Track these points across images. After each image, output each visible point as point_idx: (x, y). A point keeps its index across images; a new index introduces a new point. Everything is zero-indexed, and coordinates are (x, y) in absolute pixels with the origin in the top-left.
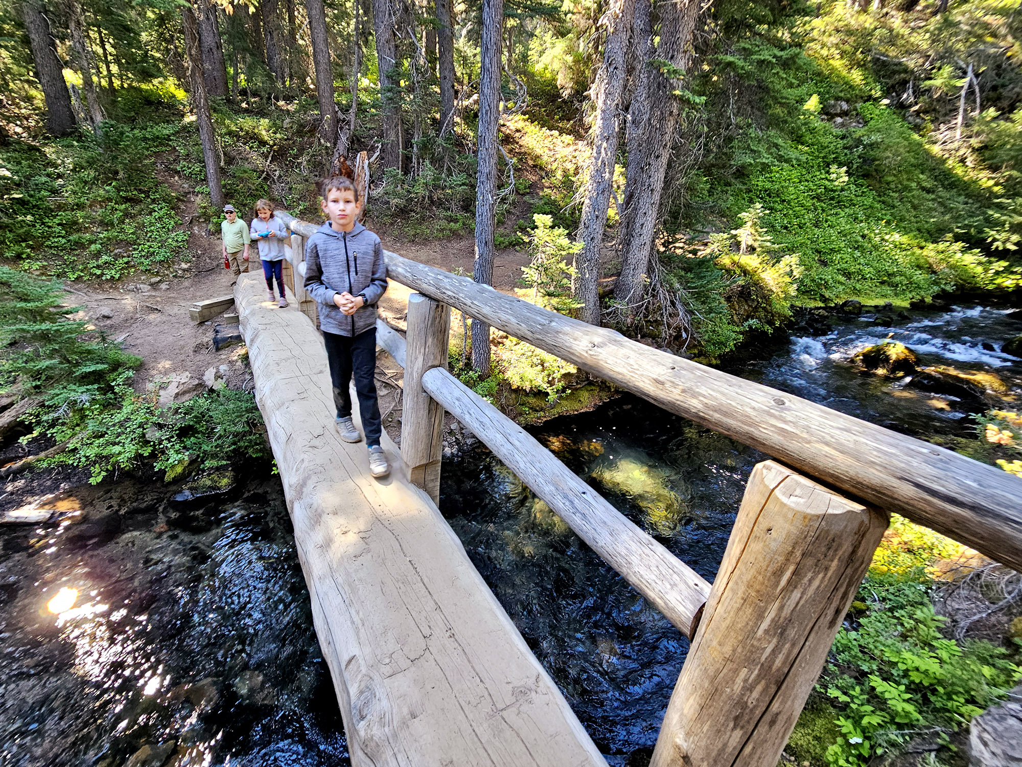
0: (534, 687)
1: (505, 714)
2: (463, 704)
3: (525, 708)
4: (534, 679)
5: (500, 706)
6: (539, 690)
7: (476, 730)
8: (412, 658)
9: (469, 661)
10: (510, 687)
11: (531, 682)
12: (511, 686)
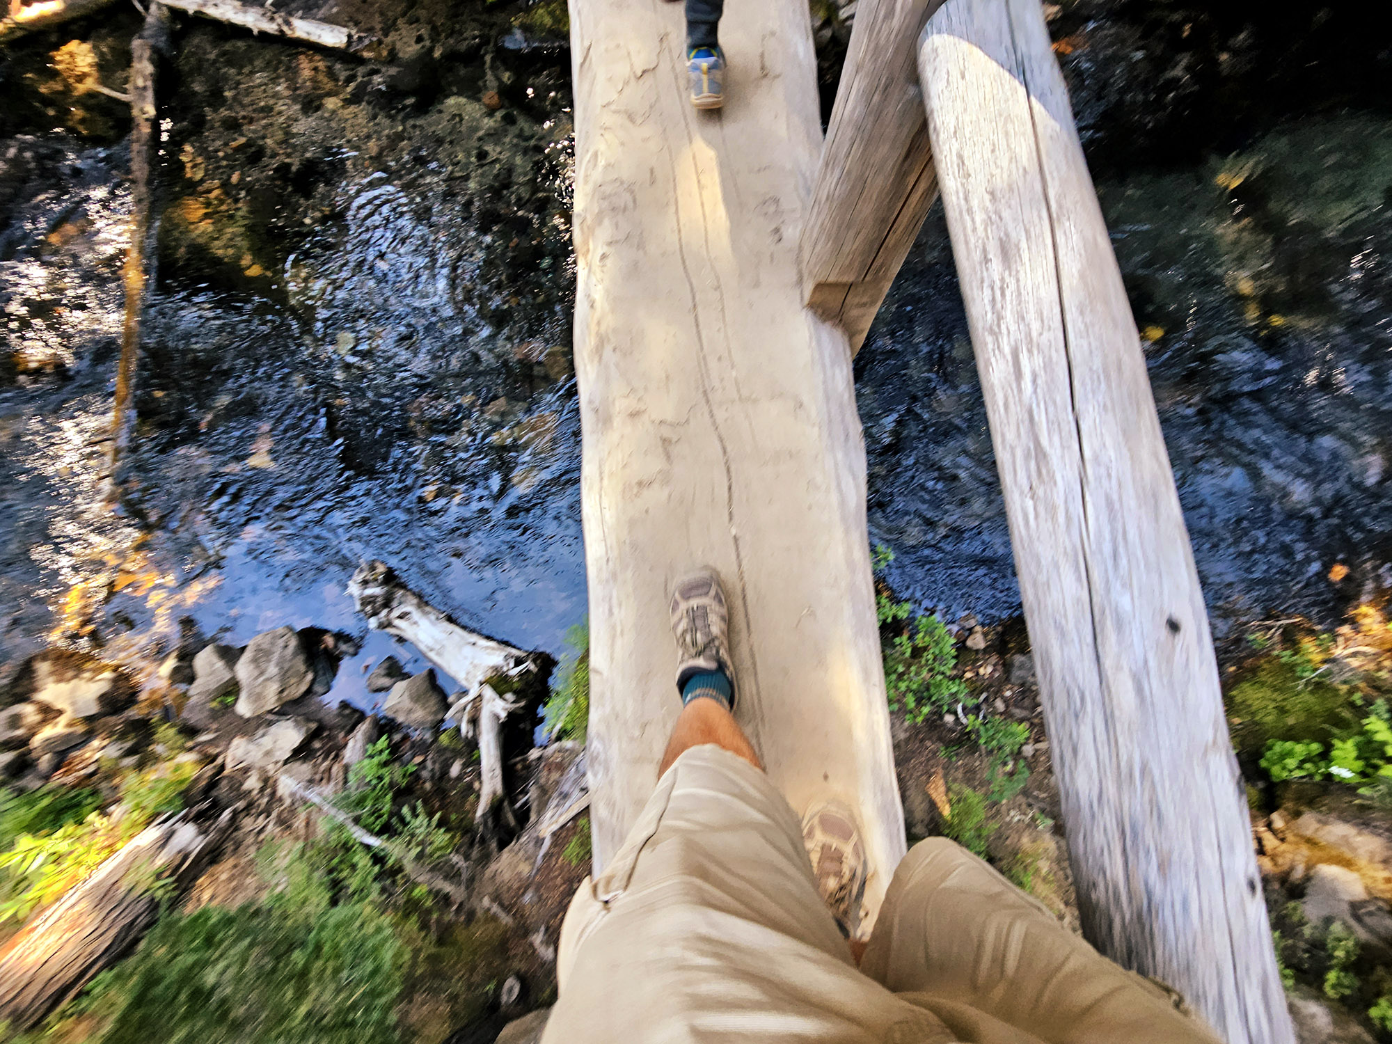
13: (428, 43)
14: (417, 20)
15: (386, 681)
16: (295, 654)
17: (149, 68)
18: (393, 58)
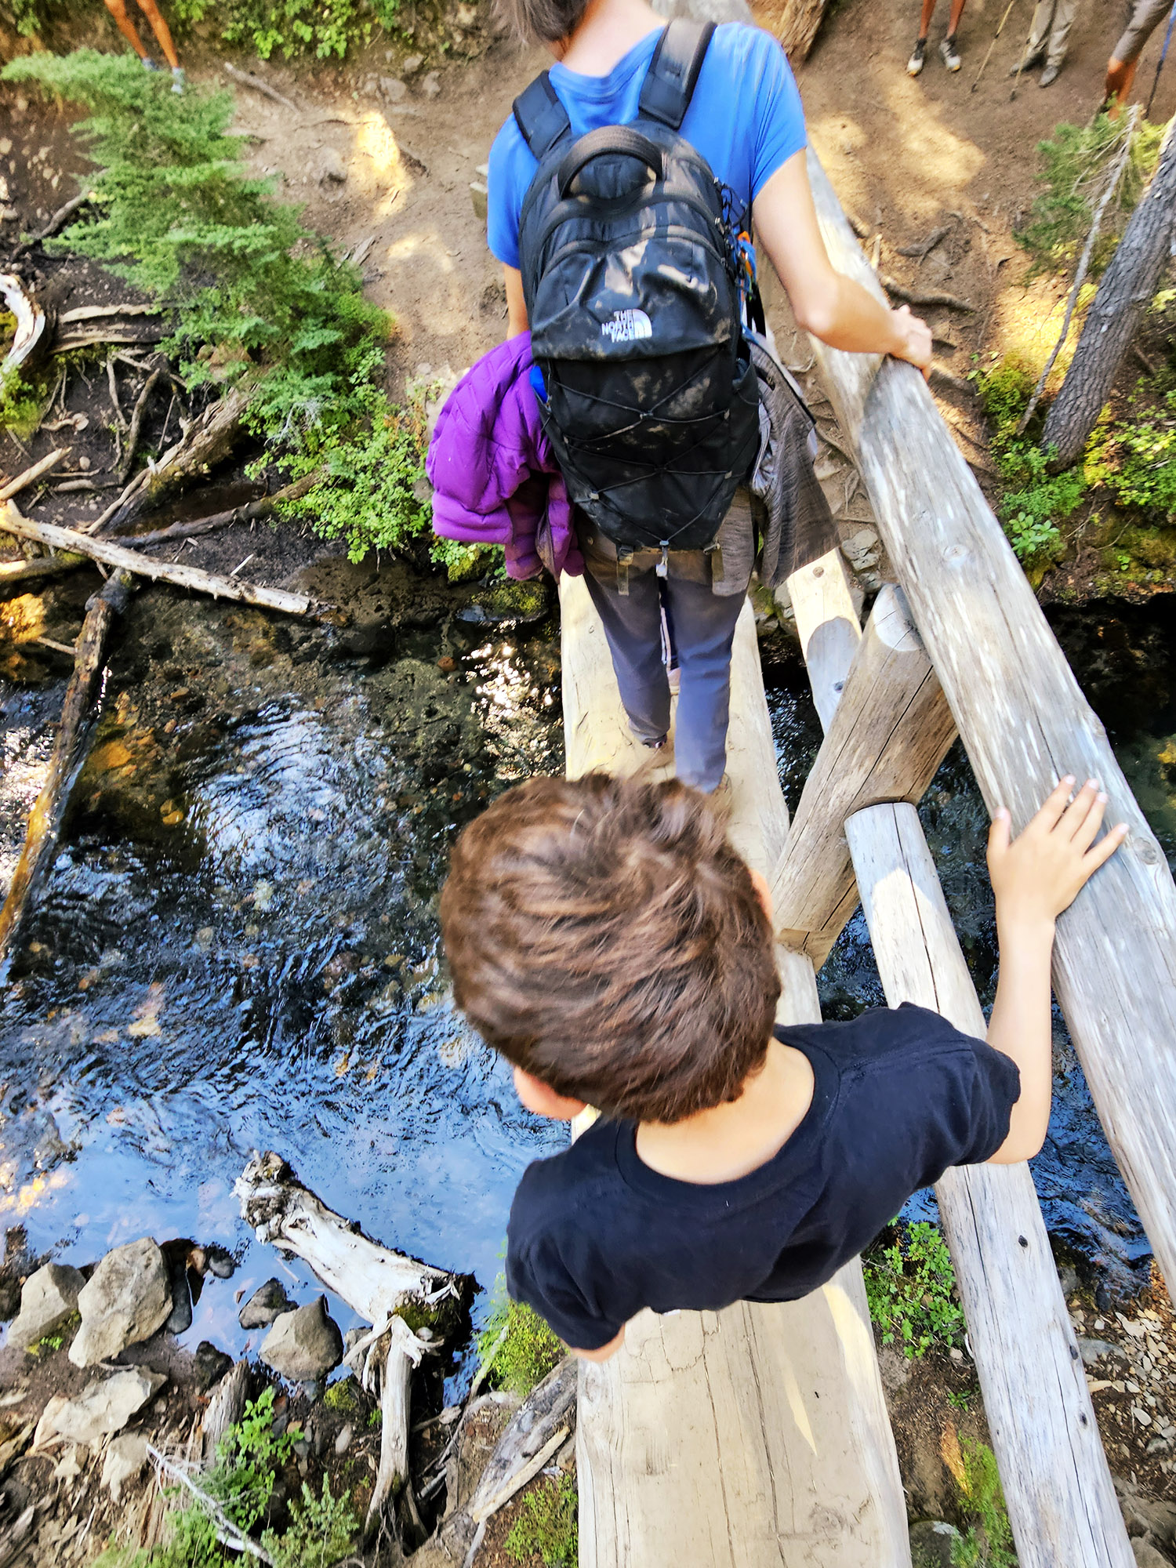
0: (851, 1519)
1: (785, 1542)
2: (728, 1489)
3: (821, 1552)
4: (855, 1507)
5: (784, 1527)
6: (857, 1529)
7: (735, 1546)
8: (675, 1365)
9: (761, 1416)
10: (811, 1501)
11: (849, 1510)
12: (813, 1499)
13: (387, 612)
14: (379, 592)
15: (265, 1314)
16: (156, 1277)
17: (101, 624)
18: (351, 623)
